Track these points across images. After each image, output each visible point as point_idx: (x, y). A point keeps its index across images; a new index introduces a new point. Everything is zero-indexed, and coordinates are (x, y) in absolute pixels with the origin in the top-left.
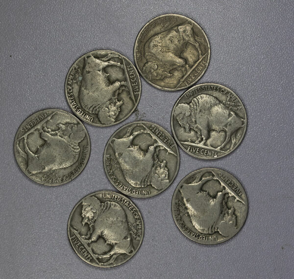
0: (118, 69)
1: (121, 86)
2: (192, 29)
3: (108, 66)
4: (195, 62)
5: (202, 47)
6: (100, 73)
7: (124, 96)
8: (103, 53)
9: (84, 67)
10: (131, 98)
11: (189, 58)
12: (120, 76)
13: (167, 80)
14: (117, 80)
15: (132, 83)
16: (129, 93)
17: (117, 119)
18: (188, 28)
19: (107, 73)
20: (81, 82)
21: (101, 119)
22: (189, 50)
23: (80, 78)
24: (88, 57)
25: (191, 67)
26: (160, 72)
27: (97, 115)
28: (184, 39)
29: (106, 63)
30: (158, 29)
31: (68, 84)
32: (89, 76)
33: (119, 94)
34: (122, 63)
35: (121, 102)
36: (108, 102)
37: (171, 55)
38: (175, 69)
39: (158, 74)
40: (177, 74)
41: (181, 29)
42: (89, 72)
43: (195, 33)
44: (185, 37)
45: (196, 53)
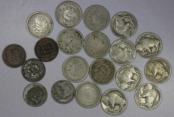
0: (155, 51)
1: (149, 52)
2: (167, 76)
3: (156, 47)
4: (156, 79)
5: (161, 81)
6: (154, 45)
7: (146, 53)
8: (161, 46)
9: (156, 39)
10: (145, 55)
11: (157, 77)
12: (153, 52)
13: (148, 71)
14: (151, 51)
15: (150, 56)
16: (147, 55)
17: (138, 50)
18: (167, 75)
19: (154, 47)
20: (151, 38)
21: (138, 45)
22: (160, 76)
23: (152, 38)
24: (159, 41)
25: (154, 78)
26: (151, 68)
27: (139, 44)
28: (163, 74)
29: (157, 47)
30: (165, 65)
31: (150, 34)
32: (153, 41)
33: (147, 51)
34: (157, 52)
35: (144, 52)
36: (144, 48)
37: (157, 71)
38: (152, 73)
39: (150, 67)
40: (151, 74)
41: (166, 73)
42: (154, 41)
43: (166, 78)
44: (164, 74)
45: (159, 79)
